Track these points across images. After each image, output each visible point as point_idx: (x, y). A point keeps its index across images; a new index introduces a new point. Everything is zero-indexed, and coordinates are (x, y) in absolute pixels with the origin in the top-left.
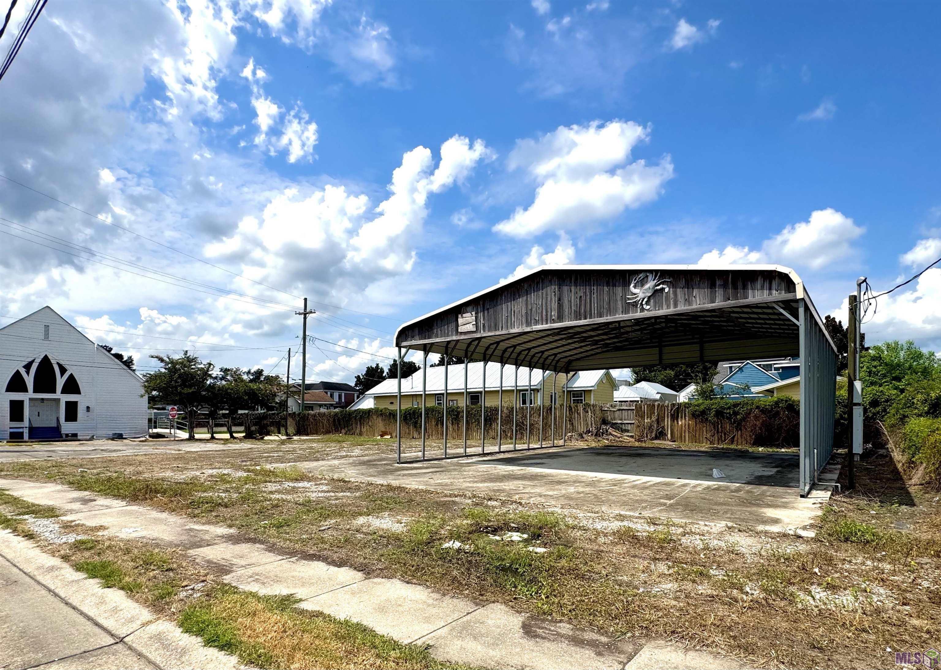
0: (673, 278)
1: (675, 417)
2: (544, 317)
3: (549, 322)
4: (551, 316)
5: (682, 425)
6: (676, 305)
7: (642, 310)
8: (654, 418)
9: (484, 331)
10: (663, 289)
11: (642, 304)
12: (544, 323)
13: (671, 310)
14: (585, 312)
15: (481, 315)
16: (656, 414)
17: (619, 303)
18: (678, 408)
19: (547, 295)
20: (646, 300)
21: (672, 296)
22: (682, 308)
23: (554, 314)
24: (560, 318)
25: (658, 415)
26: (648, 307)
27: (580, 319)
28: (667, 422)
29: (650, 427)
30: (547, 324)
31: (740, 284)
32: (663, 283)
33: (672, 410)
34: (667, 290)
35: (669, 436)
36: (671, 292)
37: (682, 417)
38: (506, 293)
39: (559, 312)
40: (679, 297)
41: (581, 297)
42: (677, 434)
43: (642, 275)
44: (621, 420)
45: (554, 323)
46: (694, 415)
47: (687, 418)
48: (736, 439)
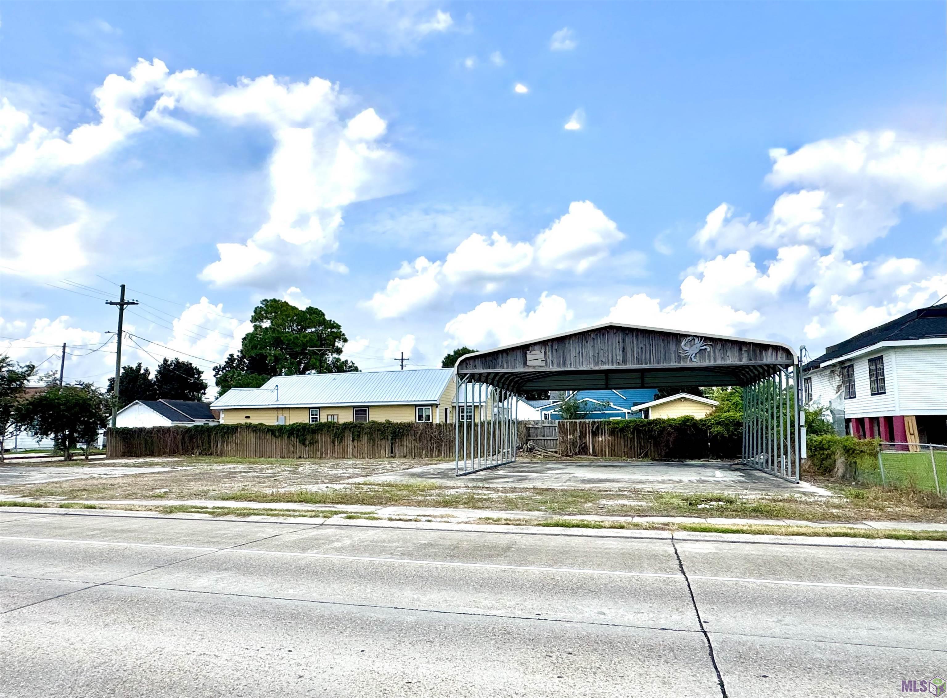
0: (713, 342)
1: (595, 434)
2: (610, 359)
3: (614, 364)
4: (617, 359)
5: (602, 441)
6: (715, 361)
7: (691, 360)
8: (578, 434)
9: (553, 366)
10: (706, 349)
11: (691, 358)
12: (610, 364)
13: (712, 363)
14: (646, 359)
15: (549, 354)
16: (578, 431)
17: (673, 355)
18: (598, 426)
19: (612, 344)
20: (694, 355)
21: (712, 354)
22: (719, 362)
23: (620, 358)
24: (625, 362)
25: (580, 431)
26: (695, 360)
27: (642, 364)
28: (589, 438)
29: (574, 443)
30: (613, 365)
31: (758, 352)
32: (705, 345)
33: (593, 427)
34: (708, 350)
35: (591, 451)
36: (712, 352)
37: (602, 434)
38: (573, 339)
39: (623, 357)
40: (717, 356)
41: (642, 348)
42: (598, 449)
43: (691, 338)
44: (544, 436)
45: (619, 365)
46: (612, 432)
47: (606, 434)
48: (649, 453)
